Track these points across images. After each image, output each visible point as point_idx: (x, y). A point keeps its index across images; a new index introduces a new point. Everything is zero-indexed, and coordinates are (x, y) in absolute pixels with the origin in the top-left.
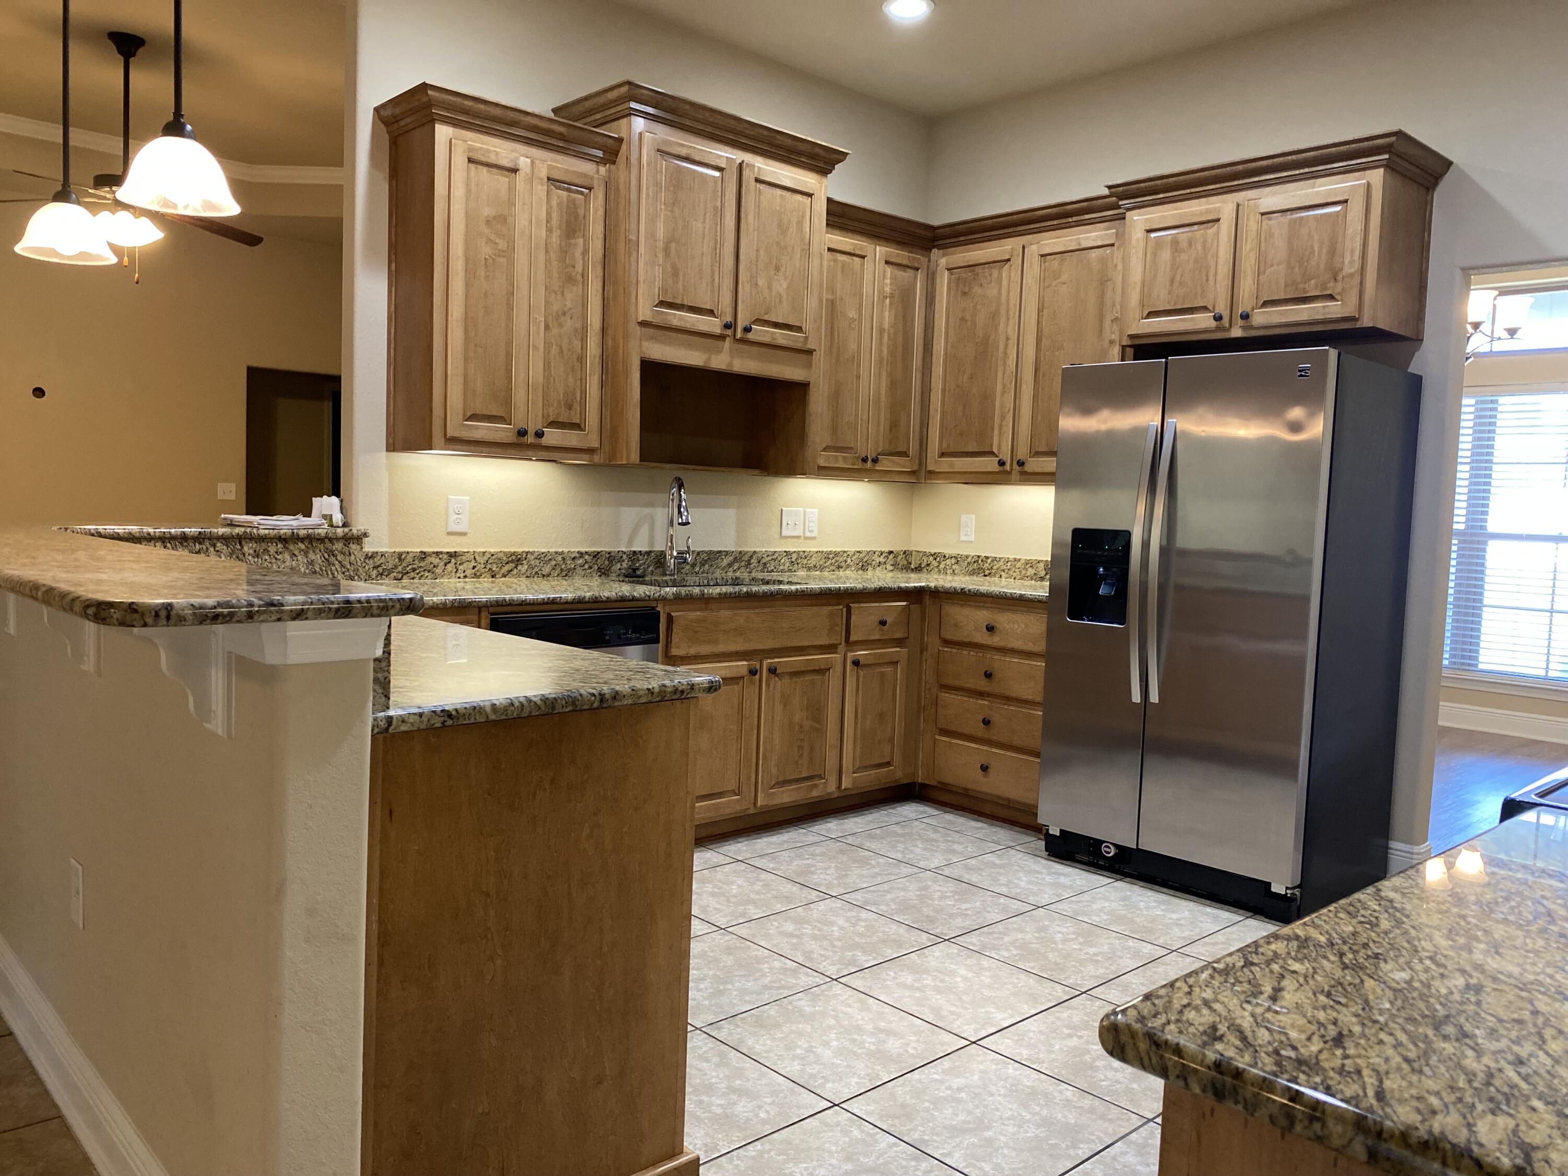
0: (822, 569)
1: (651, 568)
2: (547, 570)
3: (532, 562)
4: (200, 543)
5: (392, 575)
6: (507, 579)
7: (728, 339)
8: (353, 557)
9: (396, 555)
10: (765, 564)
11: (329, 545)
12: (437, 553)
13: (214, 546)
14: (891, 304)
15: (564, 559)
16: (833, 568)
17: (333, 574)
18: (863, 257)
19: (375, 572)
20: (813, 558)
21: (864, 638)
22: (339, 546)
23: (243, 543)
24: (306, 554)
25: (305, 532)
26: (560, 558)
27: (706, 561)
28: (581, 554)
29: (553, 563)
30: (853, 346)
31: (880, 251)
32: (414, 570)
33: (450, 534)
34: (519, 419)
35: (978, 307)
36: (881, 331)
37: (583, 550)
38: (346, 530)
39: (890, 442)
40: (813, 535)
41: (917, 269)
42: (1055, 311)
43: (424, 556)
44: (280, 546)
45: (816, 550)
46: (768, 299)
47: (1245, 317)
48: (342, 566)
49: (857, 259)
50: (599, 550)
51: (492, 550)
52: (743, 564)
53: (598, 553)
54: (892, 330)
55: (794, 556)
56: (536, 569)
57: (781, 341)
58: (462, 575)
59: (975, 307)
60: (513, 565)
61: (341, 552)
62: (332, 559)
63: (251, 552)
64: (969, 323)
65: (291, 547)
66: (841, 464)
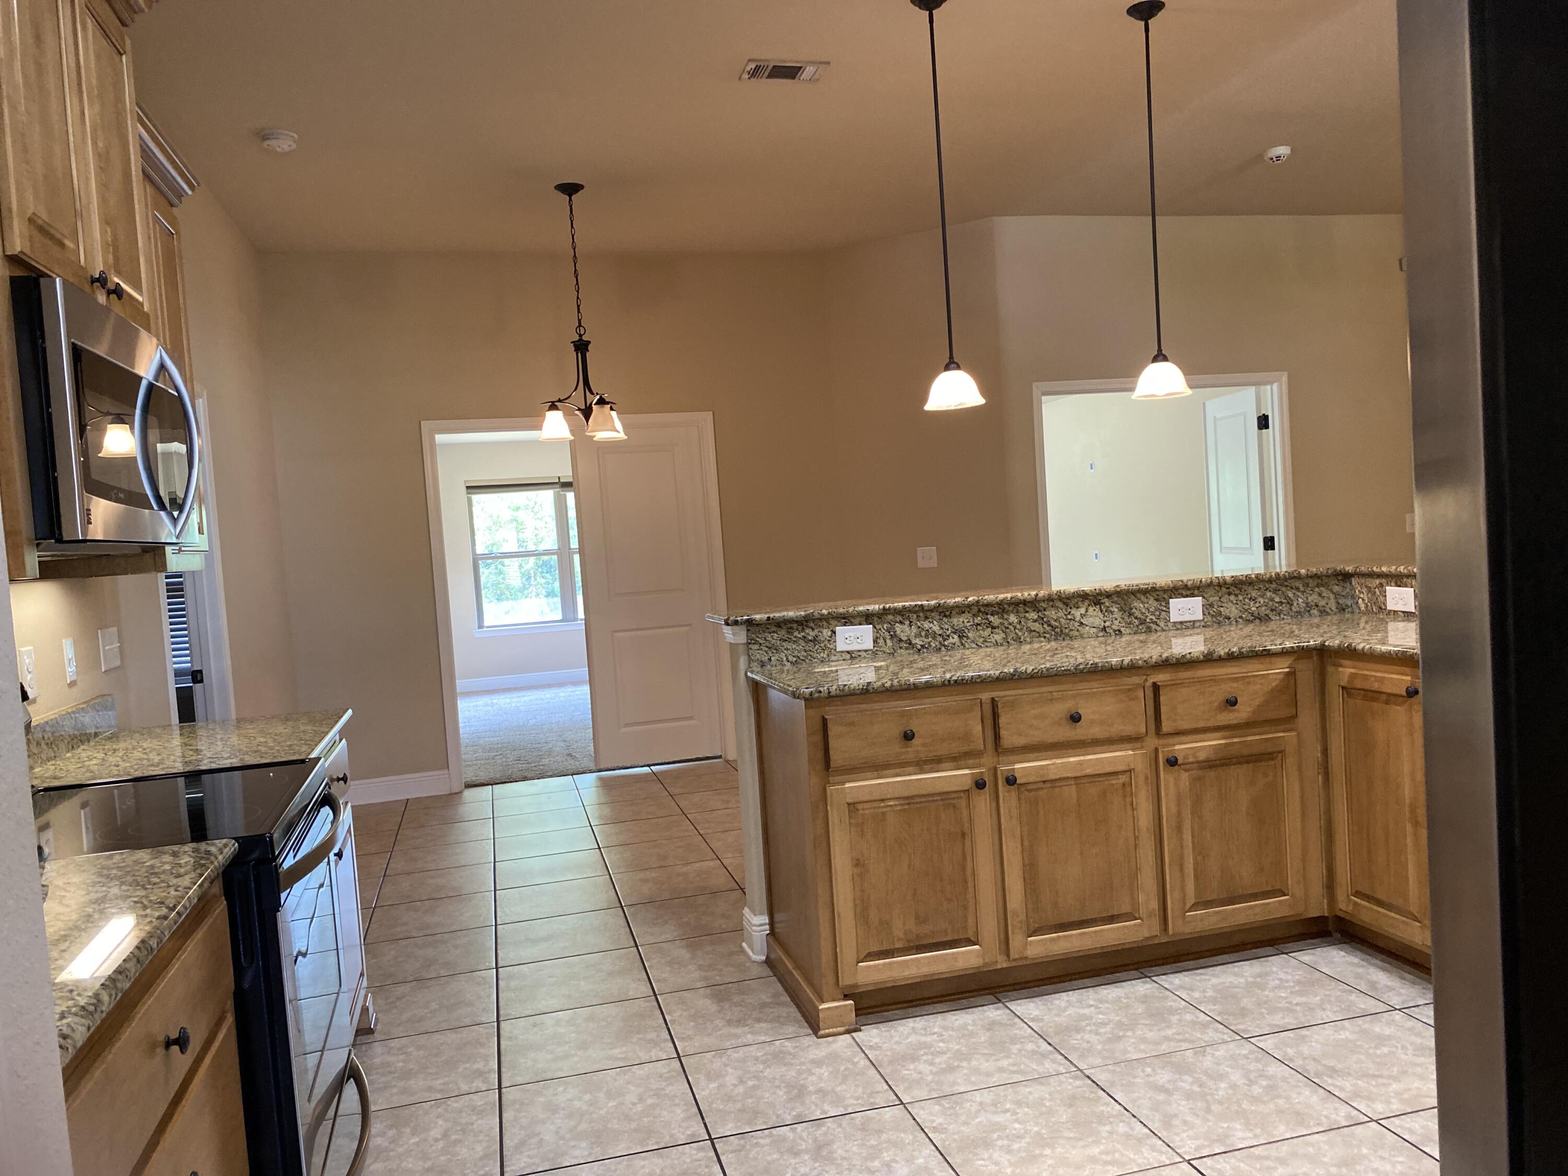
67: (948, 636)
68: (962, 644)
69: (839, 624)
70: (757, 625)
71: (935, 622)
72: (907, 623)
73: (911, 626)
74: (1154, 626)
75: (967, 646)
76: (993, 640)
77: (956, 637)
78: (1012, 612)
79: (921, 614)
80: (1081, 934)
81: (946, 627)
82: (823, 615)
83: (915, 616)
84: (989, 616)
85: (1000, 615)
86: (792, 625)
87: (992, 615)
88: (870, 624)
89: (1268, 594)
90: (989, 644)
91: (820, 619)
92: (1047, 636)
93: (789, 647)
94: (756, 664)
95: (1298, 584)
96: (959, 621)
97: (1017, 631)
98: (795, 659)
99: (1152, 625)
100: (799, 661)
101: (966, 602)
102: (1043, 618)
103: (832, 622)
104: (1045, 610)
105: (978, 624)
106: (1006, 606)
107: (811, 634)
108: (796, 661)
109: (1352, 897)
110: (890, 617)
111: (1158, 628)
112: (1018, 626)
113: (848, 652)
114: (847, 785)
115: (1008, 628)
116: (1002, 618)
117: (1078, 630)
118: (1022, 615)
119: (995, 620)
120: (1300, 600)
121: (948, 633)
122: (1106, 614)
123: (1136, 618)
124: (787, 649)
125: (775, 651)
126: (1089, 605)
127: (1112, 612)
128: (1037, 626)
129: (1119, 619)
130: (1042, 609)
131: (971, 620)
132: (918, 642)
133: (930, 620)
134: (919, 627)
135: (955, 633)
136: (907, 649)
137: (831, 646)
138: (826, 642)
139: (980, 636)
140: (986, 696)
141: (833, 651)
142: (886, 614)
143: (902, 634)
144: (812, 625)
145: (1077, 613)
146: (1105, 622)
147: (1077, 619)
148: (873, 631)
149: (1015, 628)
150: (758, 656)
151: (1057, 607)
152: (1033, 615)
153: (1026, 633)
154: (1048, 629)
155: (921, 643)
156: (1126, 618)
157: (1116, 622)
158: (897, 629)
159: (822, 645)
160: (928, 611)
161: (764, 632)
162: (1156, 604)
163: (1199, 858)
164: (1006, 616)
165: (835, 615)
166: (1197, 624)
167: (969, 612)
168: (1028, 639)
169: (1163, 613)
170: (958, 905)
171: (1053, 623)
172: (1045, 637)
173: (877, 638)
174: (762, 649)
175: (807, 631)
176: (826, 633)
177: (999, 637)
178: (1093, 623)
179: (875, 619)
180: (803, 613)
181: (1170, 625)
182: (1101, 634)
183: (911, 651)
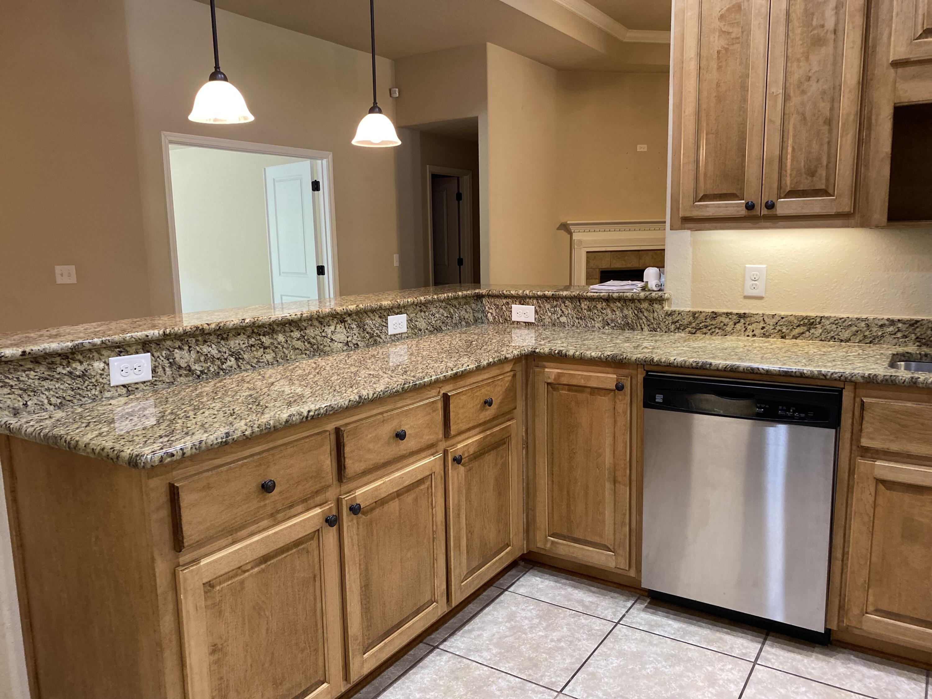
2: (845, 335)
3: (828, 327)
4: (557, 301)
5: (687, 330)
6: (797, 341)
8: (656, 314)
9: (691, 314)
11: (638, 305)
12: (727, 313)
13: (564, 302)
15: (868, 326)
17: (641, 326)
19: (673, 326)
22: (645, 305)
23: (581, 301)
24: (622, 311)
25: (617, 294)
26: (863, 324)
28: (892, 322)
29: (854, 329)
32: (706, 327)
33: (746, 297)
34: (751, 194)
37: (896, 317)
38: (660, 293)
43: (715, 315)
44: (604, 304)
48: (648, 320)
50: (919, 317)
51: (783, 313)
53: (917, 322)
56: (832, 334)
58: (751, 334)
60: (805, 328)
61: (647, 310)
62: (640, 315)
63: (586, 307)
65: (612, 305)
67: (226, 359)
68: (239, 366)
69: (113, 354)
70: (6, 362)
71: (213, 346)
72: (186, 348)
73: (190, 352)
74: (378, 339)
75: (243, 368)
76: (265, 360)
77: (233, 359)
78: (280, 331)
79: (200, 338)
80: (400, 634)
81: (224, 350)
82: (94, 345)
83: (194, 340)
84: (261, 337)
85: (270, 335)
86: (53, 360)
87: (264, 335)
88: (148, 352)
89: (441, 310)
90: (261, 364)
91: (90, 350)
92: (308, 352)
93: (51, 387)
94: (7, 413)
95: (455, 303)
96: (235, 343)
97: (284, 349)
98: (59, 401)
99: (377, 338)
100: (64, 402)
101: (244, 324)
102: (304, 337)
103: (104, 352)
104: (306, 329)
105: (252, 346)
106: (275, 327)
107: (79, 368)
108: (61, 403)
109: (549, 538)
110: (169, 343)
111: (381, 341)
112: (285, 345)
113: (124, 386)
114: (204, 562)
115: (277, 347)
116: (272, 338)
117: (329, 346)
118: (288, 335)
119: (266, 340)
120: (457, 315)
121: (226, 356)
122: (349, 330)
123: (367, 333)
124: (48, 390)
125: (32, 394)
126: (337, 323)
127: (352, 329)
128: (299, 344)
129: (357, 334)
130: (304, 328)
131: (246, 342)
132: (197, 368)
133: (209, 343)
134: (198, 352)
135: (232, 356)
136: (186, 376)
137: (104, 381)
138: (98, 376)
139: (254, 357)
140: (331, 427)
141: (106, 386)
142: (164, 340)
143: (182, 360)
144: (80, 357)
145: (329, 330)
146: (348, 337)
147: (329, 336)
148: (152, 359)
149: (283, 347)
150: (9, 402)
151: (315, 326)
152: (296, 334)
153: (292, 351)
154: (308, 346)
155: (200, 369)
156: (361, 333)
157: (355, 337)
158: (175, 355)
159: (93, 380)
160: (207, 334)
161: (16, 370)
162: (380, 320)
163: (470, 535)
164: (275, 336)
165: (109, 344)
166: (404, 336)
167: (244, 334)
168: (293, 357)
169: (384, 328)
170: (310, 651)
171: (312, 340)
172: (306, 354)
173: (155, 367)
174: (13, 393)
175: (74, 365)
176: (98, 365)
177: (269, 357)
178: (339, 339)
179: (153, 346)
180: (70, 344)
181: (388, 337)
182: (345, 348)
183: (191, 378)
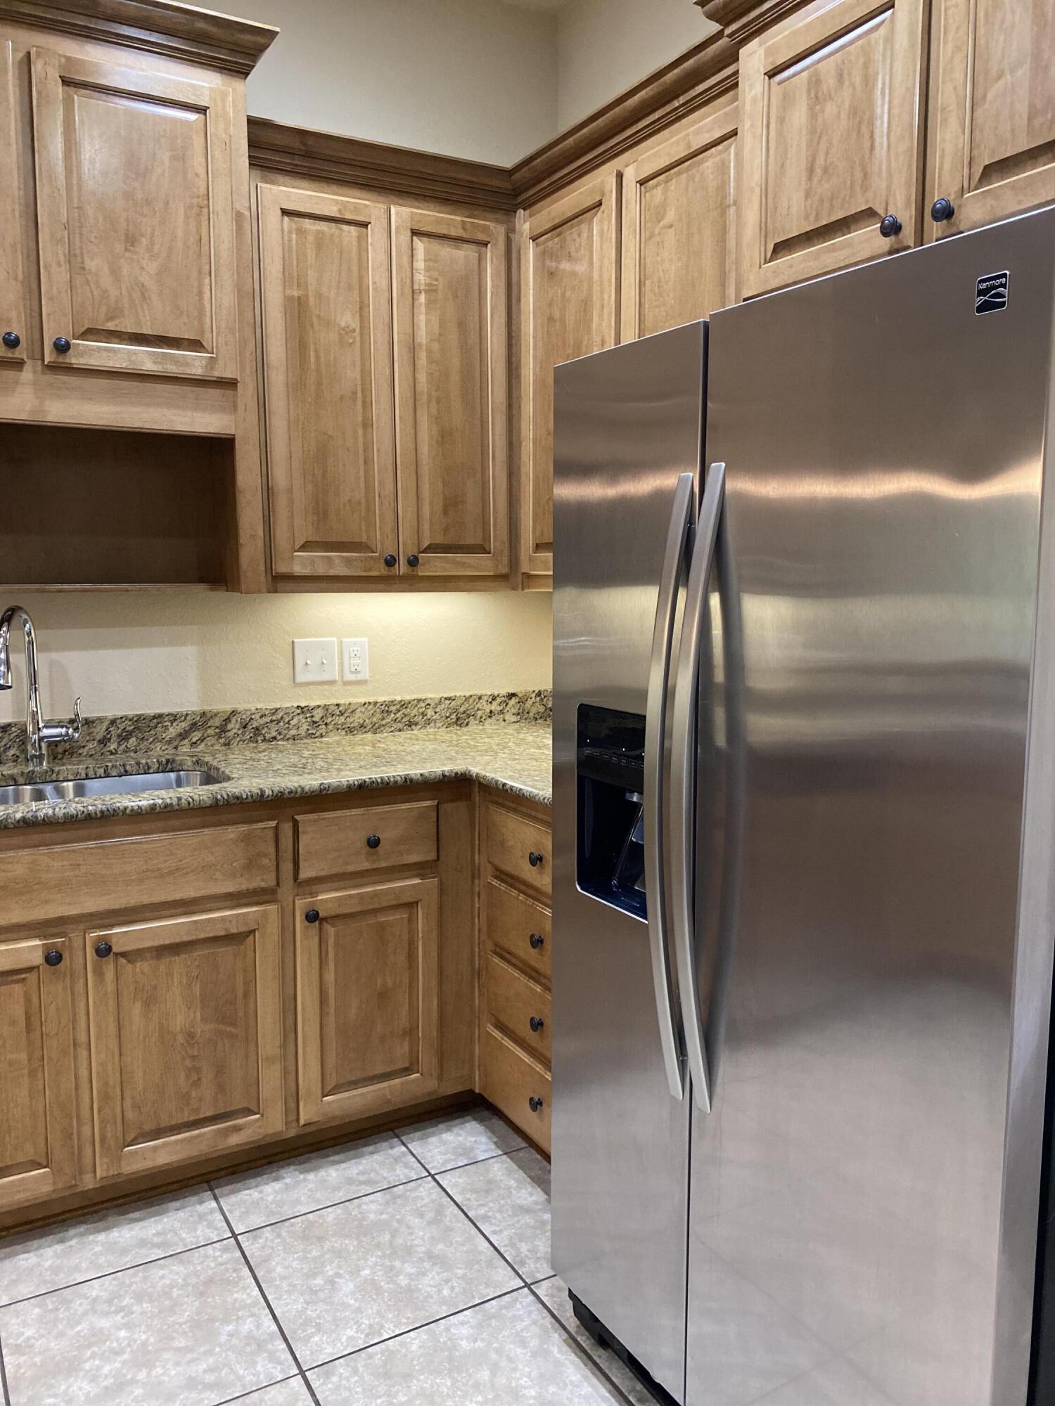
0: (376, 729)
1: (12, 752)
7: (28, 366)
10: (257, 729)
14: (429, 303)
16: (400, 726)
18: (365, 225)
20: (358, 714)
21: (334, 871)
27: (130, 734)
30: (352, 375)
31: (402, 213)
35: (568, 294)
36: (413, 349)
39: (446, 530)
40: (359, 677)
41: (486, 244)
42: (659, 281)
45: (363, 700)
46: (114, 293)
47: (946, 213)
49: (353, 230)
52: (210, 731)
54: (436, 346)
55: (318, 715)
57: (149, 366)
59: (563, 295)
64: (558, 324)
66: (340, 570)
